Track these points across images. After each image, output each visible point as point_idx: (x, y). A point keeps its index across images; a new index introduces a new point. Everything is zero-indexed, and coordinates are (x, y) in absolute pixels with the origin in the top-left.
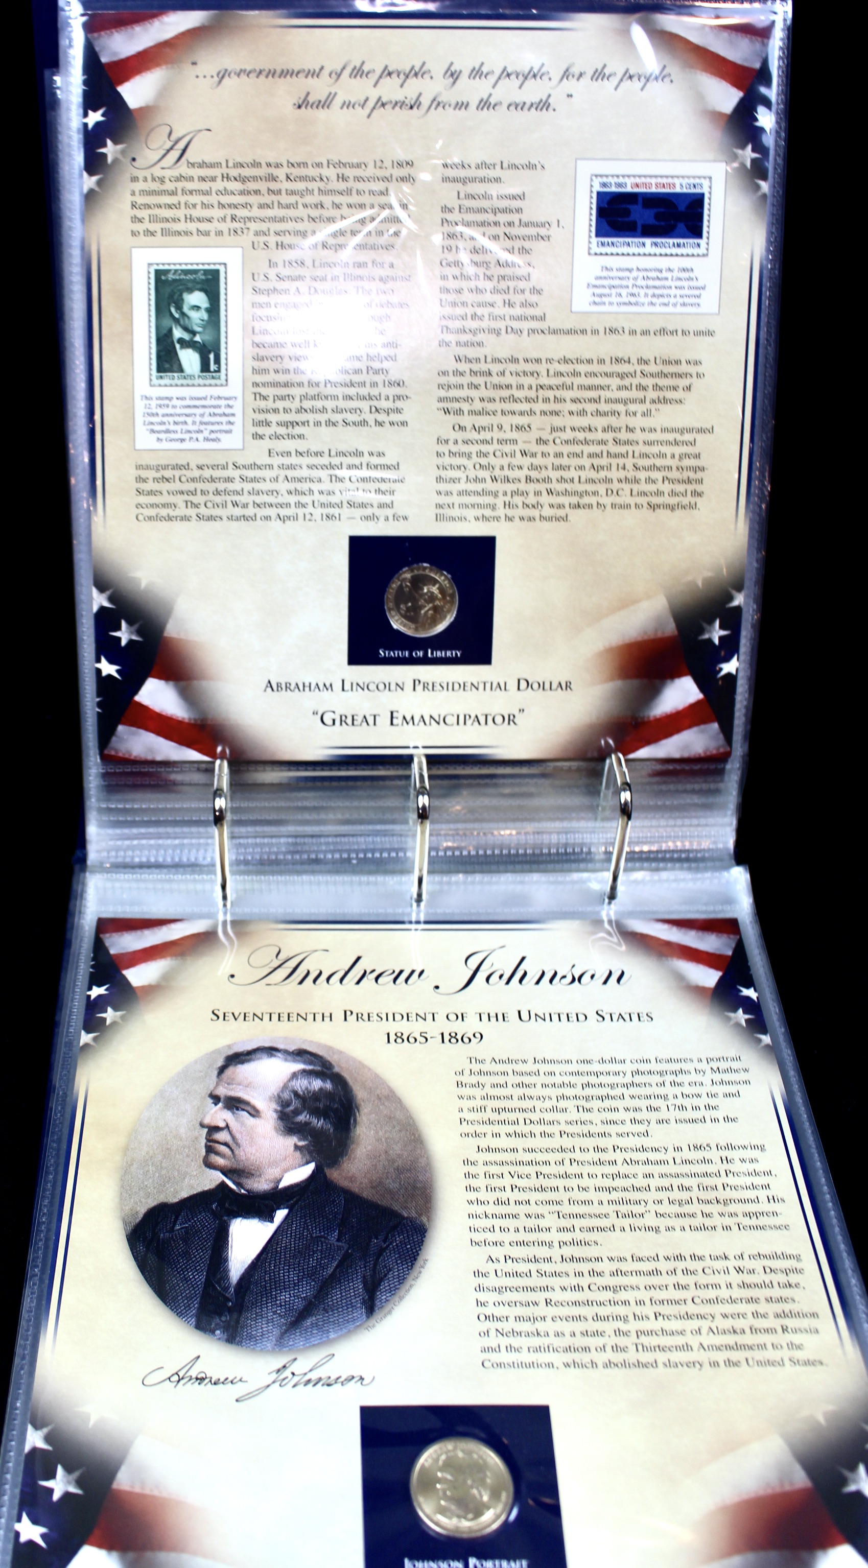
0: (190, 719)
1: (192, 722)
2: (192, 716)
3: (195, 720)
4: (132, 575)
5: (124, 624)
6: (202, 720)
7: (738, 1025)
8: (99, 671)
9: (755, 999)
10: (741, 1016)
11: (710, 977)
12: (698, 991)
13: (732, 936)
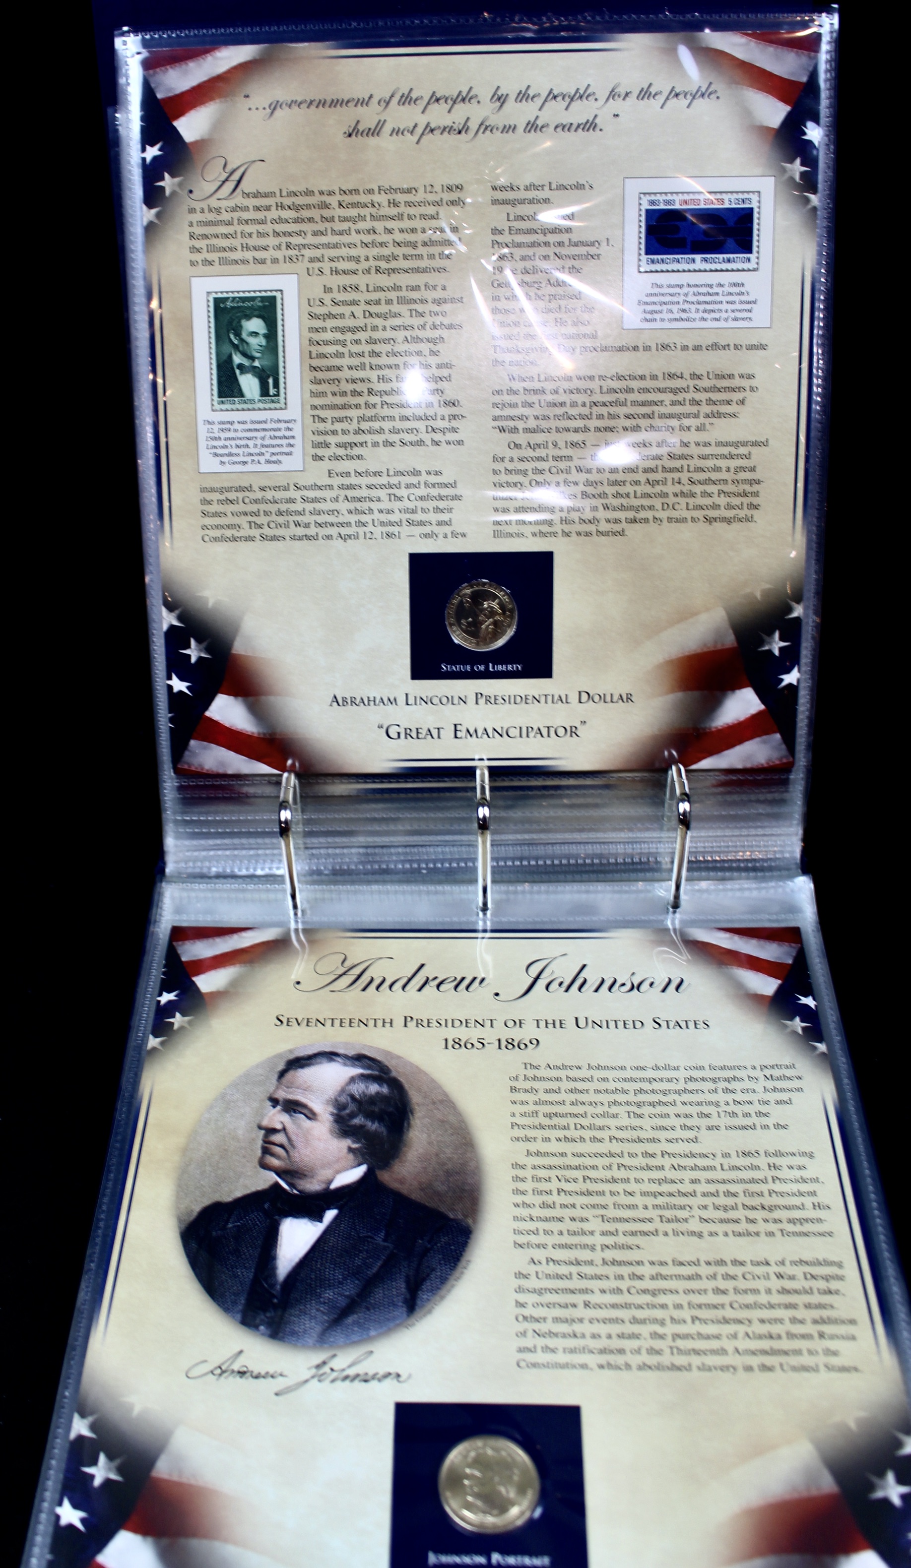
0: (259, 734)
1: (262, 736)
2: (261, 731)
3: (264, 734)
4: (200, 594)
5: (193, 642)
6: (270, 735)
7: (795, 1032)
8: (170, 688)
9: (813, 1007)
10: (798, 1024)
11: (768, 986)
12: (758, 998)
13: (793, 945)
